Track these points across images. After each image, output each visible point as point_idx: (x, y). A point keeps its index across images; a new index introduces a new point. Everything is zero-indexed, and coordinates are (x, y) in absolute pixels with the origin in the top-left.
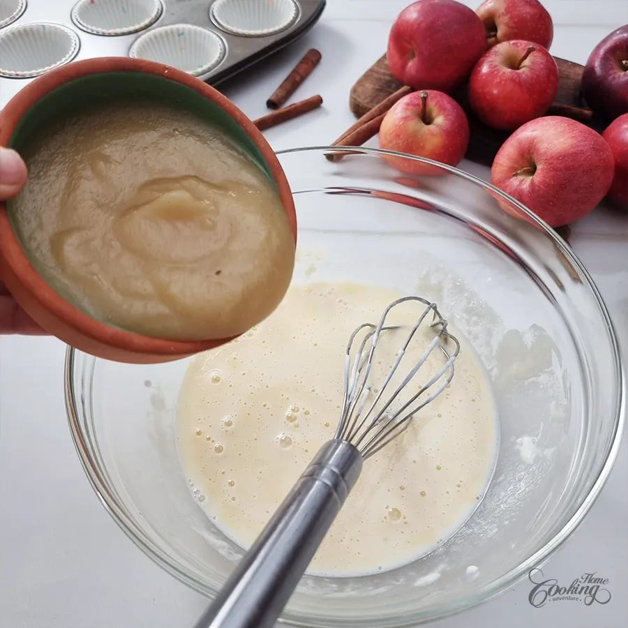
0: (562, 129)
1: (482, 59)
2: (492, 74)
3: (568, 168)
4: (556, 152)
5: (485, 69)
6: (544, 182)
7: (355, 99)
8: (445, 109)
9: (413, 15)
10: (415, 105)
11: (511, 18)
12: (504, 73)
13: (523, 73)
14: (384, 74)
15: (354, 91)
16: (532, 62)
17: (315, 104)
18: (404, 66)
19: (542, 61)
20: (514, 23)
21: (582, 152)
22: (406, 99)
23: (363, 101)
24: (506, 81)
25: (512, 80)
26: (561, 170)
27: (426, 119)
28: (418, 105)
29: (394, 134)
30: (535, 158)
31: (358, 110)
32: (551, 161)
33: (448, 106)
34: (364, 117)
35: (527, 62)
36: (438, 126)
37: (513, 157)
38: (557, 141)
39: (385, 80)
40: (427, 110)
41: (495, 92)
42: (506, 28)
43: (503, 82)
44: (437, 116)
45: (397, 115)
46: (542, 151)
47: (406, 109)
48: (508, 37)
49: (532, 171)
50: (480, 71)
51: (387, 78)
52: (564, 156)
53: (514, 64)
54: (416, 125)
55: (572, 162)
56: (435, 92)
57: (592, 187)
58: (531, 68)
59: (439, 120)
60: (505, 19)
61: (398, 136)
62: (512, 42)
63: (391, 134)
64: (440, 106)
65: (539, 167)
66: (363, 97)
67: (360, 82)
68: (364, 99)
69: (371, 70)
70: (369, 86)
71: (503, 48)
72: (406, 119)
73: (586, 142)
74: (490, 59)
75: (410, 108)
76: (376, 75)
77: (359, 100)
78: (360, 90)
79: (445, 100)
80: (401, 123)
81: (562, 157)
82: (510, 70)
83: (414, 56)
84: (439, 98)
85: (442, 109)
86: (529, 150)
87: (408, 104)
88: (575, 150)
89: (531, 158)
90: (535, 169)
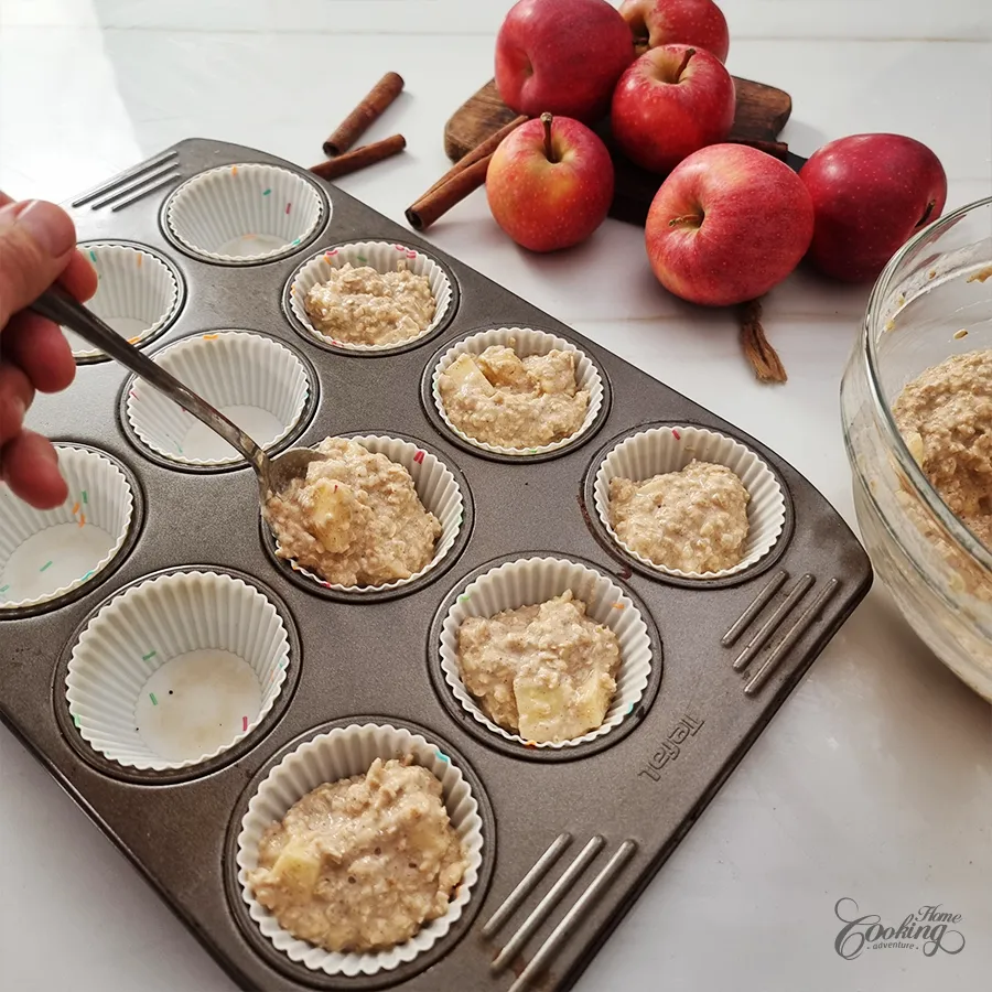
0: (736, 159)
1: (627, 70)
2: (641, 90)
3: (744, 212)
4: (728, 189)
5: (631, 85)
6: (712, 234)
7: (451, 138)
8: (578, 141)
9: (527, 12)
10: (535, 135)
11: (666, 16)
12: (656, 88)
13: (683, 86)
14: (494, 103)
15: (450, 126)
16: (695, 73)
17: (395, 148)
18: (518, 88)
19: (708, 71)
20: (672, 22)
21: (762, 188)
22: (522, 128)
23: (462, 140)
24: (659, 98)
25: (667, 97)
26: (735, 214)
27: (552, 154)
28: (540, 135)
29: (505, 176)
30: (702, 200)
31: (455, 152)
32: (721, 203)
33: (582, 137)
34: (464, 160)
35: (688, 72)
36: (569, 164)
37: (673, 202)
38: (728, 175)
39: (494, 110)
40: (552, 141)
41: (646, 116)
42: (661, 30)
43: (655, 101)
44: (567, 150)
45: (511, 150)
46: (710, 190)
47: (523, 141)
48: (662, 42)
49: (697, 221)
50: (625, 85)
51: (499, 108)
52: (738, 195)
53: (672, 75)
54: (536, 163)
55: (750, 202)
56: (565, 119)
57: (779, 238)
58: (693, 81)
59: (570, 156)
60: (659, 17)
61: (512, 178)
62: (667, 47)
63: (501, 176)
64: (571, 136)
65: (707, 213)
66: (463, 135)
67: (459, 115)
68: (465, 137)
69: (475, 98)
70: (472, 120)
71: (655, 55)
72: (522, 153)
73: (770, 177)
74: (636, 70)
75: (529, 138)
76: (481, 105)
77: (457, 138)
78: (458, 125)
79: (579, 129)
80: (516, 159)
81: (736, 196)
82: (665, 84)
83: (531, 71)
84: (569, 126)
85: (574, 141)
86: (693, 191)
87: (525, 134)
88: (753, 186)
89: (697, 202)
90: (702, 216)
